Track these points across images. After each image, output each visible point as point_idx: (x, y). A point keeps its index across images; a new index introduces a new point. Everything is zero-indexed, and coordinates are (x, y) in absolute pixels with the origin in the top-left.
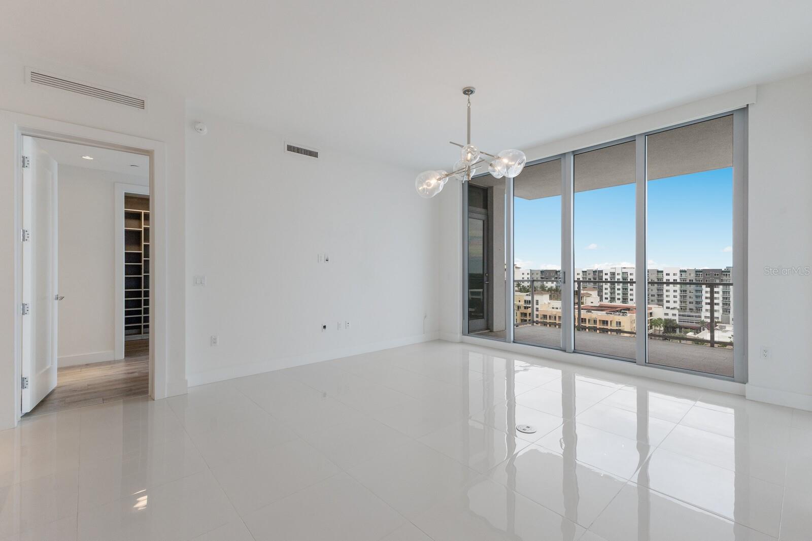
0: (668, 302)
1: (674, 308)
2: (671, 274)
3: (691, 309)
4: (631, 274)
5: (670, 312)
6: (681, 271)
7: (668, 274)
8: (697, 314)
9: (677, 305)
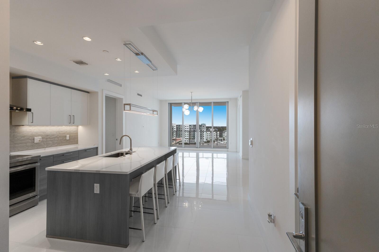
0: (186, 136)
1: (188, 139)
2: (187, 126)
3: (192, 139)
4: (175, 126)
5: (187, 140)
6: (190, 125)
7: (186, 126)
8: (194, 140)
9: (188, 137)
